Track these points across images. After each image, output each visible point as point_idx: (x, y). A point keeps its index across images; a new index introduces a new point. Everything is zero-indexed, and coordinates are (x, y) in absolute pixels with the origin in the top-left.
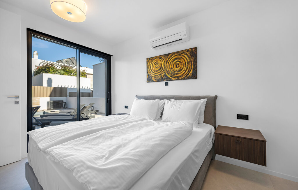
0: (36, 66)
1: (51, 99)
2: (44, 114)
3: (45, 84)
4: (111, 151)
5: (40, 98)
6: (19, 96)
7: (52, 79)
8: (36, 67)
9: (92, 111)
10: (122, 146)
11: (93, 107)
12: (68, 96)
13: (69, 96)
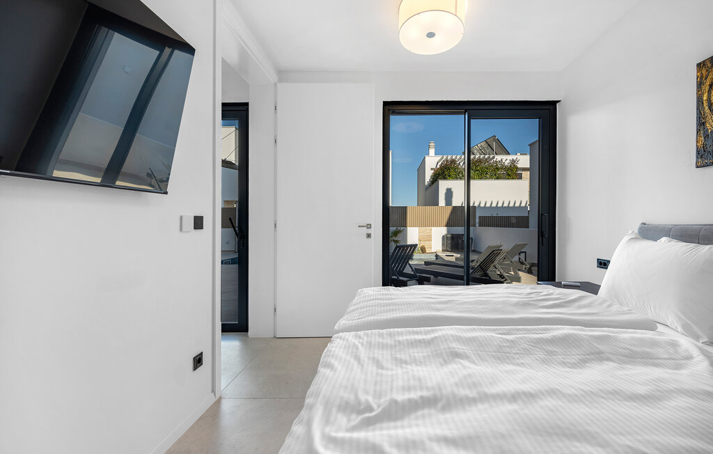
0: (432, 169)
1: (448, 231)
2: (437, 259)
3: (442, 202)
4: (396, 402)
5: (433, 229)
6: (370, 225)
7: (453, 190)
8: (433, 171)
9: (522, 263)
10: (440, 405)
11: (525, 252)
12: (477, 225)
13: (480, 226)
